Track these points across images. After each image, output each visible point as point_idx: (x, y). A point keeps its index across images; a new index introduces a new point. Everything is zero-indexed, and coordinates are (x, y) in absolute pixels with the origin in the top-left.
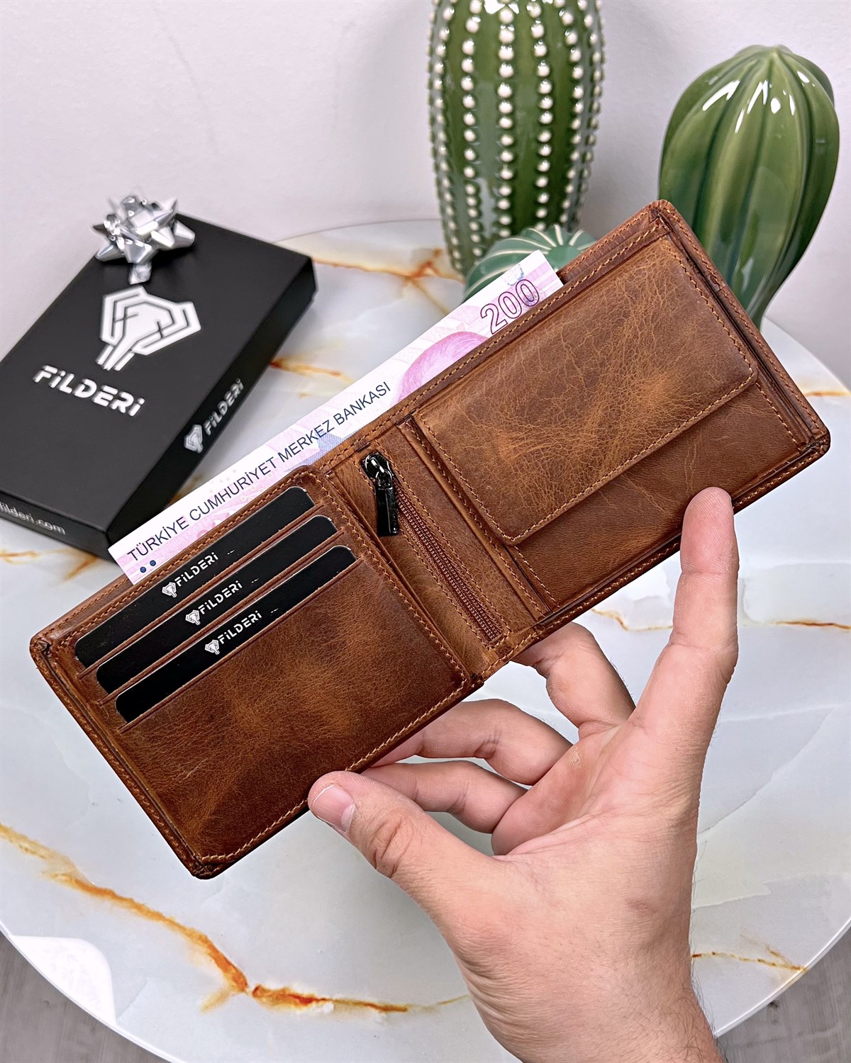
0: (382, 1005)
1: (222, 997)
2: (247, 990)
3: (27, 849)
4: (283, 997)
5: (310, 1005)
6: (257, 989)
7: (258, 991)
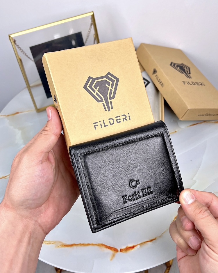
0: (150, 240)
1: (114, 255)
2: (119, 251)
3: (48, 244)
4: (127, 249)
5: (134, 248)
6: (120, 250)
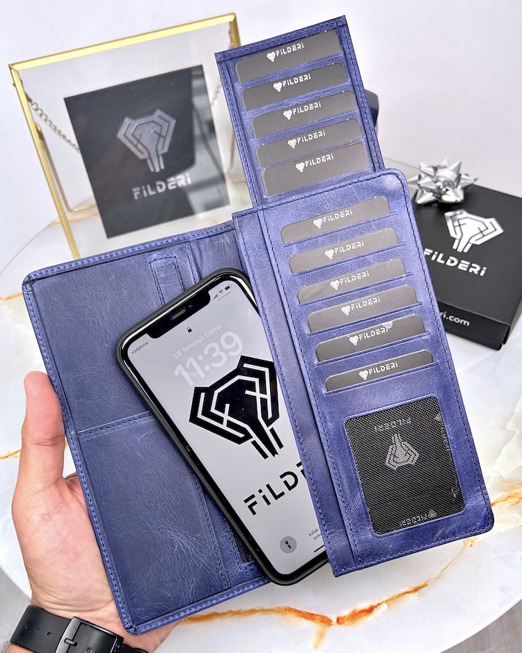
0: (413, 589)
1: (321, 635)
2: (333, 623)
4: (356, 615)
5: (373, 612)
6: (338, 620)
7: (340, 621)
